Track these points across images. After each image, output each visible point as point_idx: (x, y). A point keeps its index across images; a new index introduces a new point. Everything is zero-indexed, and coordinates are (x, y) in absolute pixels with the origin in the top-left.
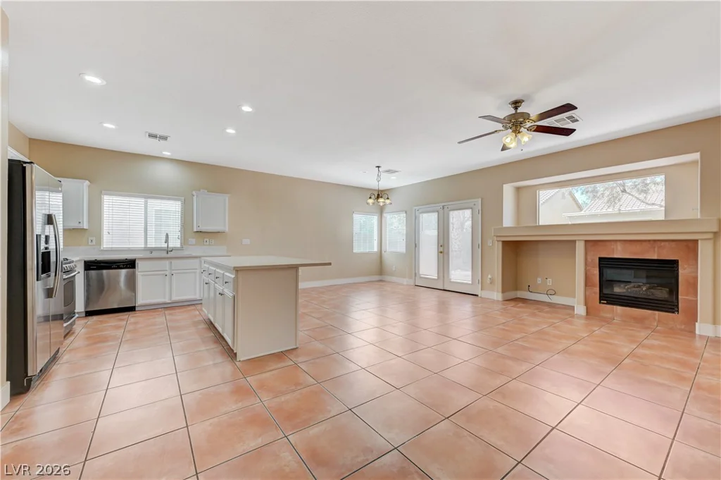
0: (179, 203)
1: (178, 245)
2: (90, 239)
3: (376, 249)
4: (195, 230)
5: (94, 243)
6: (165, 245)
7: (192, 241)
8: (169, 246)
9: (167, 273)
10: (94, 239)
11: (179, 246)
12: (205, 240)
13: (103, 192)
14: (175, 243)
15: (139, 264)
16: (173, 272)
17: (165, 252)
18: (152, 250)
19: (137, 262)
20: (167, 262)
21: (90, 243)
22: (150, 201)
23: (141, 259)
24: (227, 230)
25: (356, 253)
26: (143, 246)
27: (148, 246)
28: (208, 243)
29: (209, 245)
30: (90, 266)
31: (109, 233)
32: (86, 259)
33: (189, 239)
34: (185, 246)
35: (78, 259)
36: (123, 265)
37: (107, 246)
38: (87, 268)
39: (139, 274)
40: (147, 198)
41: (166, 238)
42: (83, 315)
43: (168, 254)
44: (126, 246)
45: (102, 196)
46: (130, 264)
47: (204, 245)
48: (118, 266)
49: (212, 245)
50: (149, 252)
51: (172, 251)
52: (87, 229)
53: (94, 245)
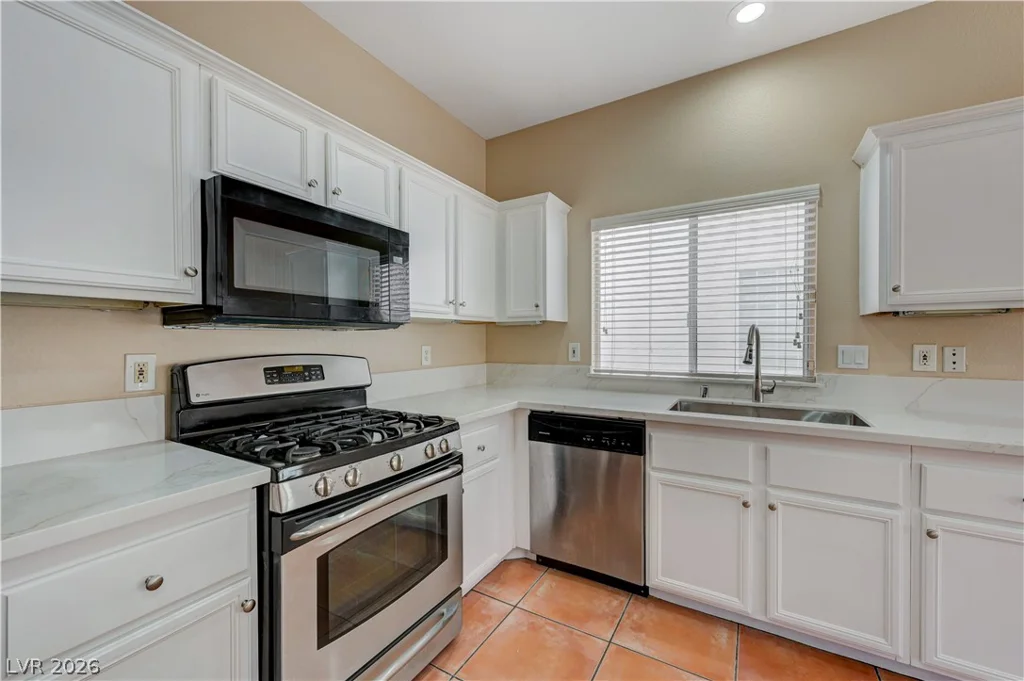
1: (797, 370)
4: (872, 303)
5: (578, 358)
7: (855, 354)
8: (763, 372)
9: (750, 493)
10: (578, 346)
11: (799, 373)
12: (918, 349)
13: (593, 222)
14: (784, 360)
15: (655, 440)
16: (776, 497)
17: (749, 393)
18: (706, 383)
19: (648, 430)
20: (750, 447)
21: (571, 359)
22: (704, 222)
23: (663, 424)
26: (686, 369)
27: (701, 369)
28: (933, 365)
29: (941, 372)
30: (545, 426)
31: (605, 330)
32: (535, 409)
33: (841, 347)
34: (825, 375)
35: (512, 405)
36: (611, 437)
37: (603, 366)
38: (534, 434)
39: (653, 477)
40: (693, 214)
41: (750, 344)
42: (534, 558)
43: (757, 398)
44: (645, 368)
45: (593, 235)
46: (627, 436)
47: (912, 372)
48: (598, 438)
49: (959, 375)
50: (699, 389)
51: (771, 391)
52: (560, 324)
53: (577, 363)
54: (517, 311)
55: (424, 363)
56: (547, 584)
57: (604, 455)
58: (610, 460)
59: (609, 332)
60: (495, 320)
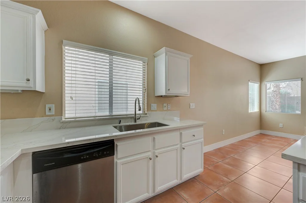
2: (48, 106)
7: (154, 106)
9: (151, 154)
10: (53, 106)
12: (164, 104)
13: (64, 41)
16: (157, 152)
17: (133, 120)
18: (121, 118)
19: (116, 143)
21: (47, 114)
24: (189, 93)
26: (107, 113)
29: (167, 110)
31: (71, 97)
33: (152, 104)
34: (149, 112)
35: (17, 154)
36: (98, 152)
40: (111, 54)
43: (135, 122)
44: (93, 115)
45: (64, 48)
47: (163, 110)
48: (91, 154)
49: (169, 110)
50: (117, 121)
51: (139, 119)
52: (43, 93)
53: (52, 115)
59: (74, 98)
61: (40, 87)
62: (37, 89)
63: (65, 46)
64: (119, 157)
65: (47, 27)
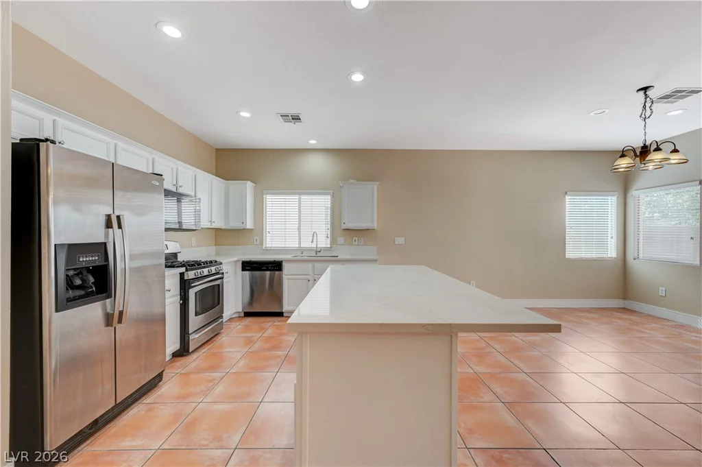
0: (329, 197)
1: (327, 244)
2: (255, 238)
3: (612, 252)
4: (344, 227)
5: (258, 242)
6: (314, 245)
7: (341, 240)
8: (318, 246)
9: (310, 278)
10: (258, 238)
11: (328, 246)
12: (354, 238)
13: (265, 191)
14: (323, 242)
15: (285, 266)
16: (316, 277)
17: (314, 252)
18: (303, 250)
19: (284, 263)
20: (310, 265)
21: (255, 243)
22: (303, 197)
23: (288, 261)
24: (375, 226)
25: (570, 260)
26: (297, 246)
27: (302, 246)
28: (357, 243)
29: (358, 245)
30: (247, 266)
32: (244, 260)
33: (338, 238)
34: (334, 246)
35: (236, 259)
36: (272, 267)
37: (268, 245)
38: (244, 269)
39: (285, 278)
40: (300, 194)
41: (313, 237)
42: (243, 315)
43: (316, 254)
44: (283, 246)
45: (264, 196)
46: (277, 266)
47: (352, 245)
48: (268, 267)
49: (363, 245)
50: (300, 252)
51: (320, 251)
52: (251, 230)
53: (257, 245)
54: (234, 224)
55: (193, 245)
56: (249, 320)
57: (268, 273)
58: (270, 274)
59: (270, 233)
60: (224, 227)
61: (249, 225)
62: (248, 227)
63: (266, 194)
64: (286, 273)
65: (254, 185)
